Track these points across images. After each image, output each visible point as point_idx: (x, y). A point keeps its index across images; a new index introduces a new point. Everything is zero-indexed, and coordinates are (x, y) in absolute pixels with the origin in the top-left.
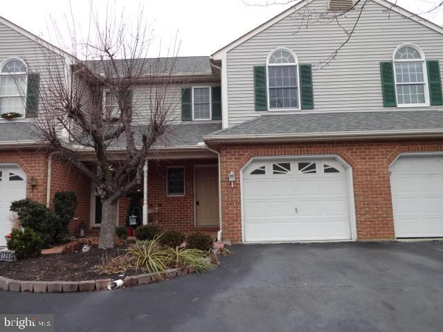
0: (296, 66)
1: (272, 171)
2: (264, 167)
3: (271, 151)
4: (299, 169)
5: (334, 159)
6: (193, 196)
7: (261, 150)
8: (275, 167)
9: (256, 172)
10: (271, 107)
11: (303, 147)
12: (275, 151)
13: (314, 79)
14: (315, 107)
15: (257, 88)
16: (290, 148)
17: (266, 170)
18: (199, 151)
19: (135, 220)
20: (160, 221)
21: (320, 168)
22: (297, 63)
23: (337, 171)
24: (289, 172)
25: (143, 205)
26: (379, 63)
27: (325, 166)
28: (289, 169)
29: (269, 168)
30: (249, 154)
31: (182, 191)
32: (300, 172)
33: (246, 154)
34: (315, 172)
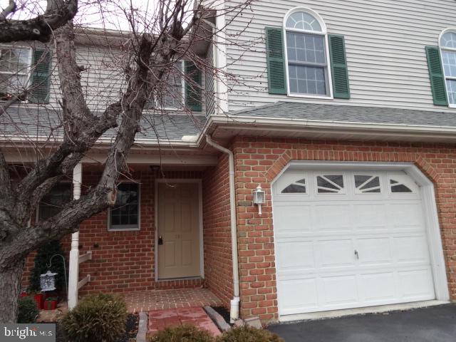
0: (324, 36)
1: (317, 187)
2: (303, 181)
3: (321, 153)
4: (356, 187)
5: (403, 171)
6: (153, 229)
7: (304, 151)
8: (322, 182)
9: (291, 189)
10: (292, 91)
11: (367, 149)
12: (326, 154)
13: (349, 58)
14: (352, 96)
15: (271, 59)
16: (348, 149)
17: (307, 185)
18: (184, 151)
19: (52, 281)
20: (95, 274)
21: (385, 184)
22: (324, 31)
23: (408, 190)
24: (342, 191)
25: (70, 249)
26: (424, 47)
27: (392, 182)
28: (342, 185)
29: (311, 183)
30: (284, 156)
31: (134, 222)
32: (358, 191)
33: (281, 156)
34: (378, 191)
